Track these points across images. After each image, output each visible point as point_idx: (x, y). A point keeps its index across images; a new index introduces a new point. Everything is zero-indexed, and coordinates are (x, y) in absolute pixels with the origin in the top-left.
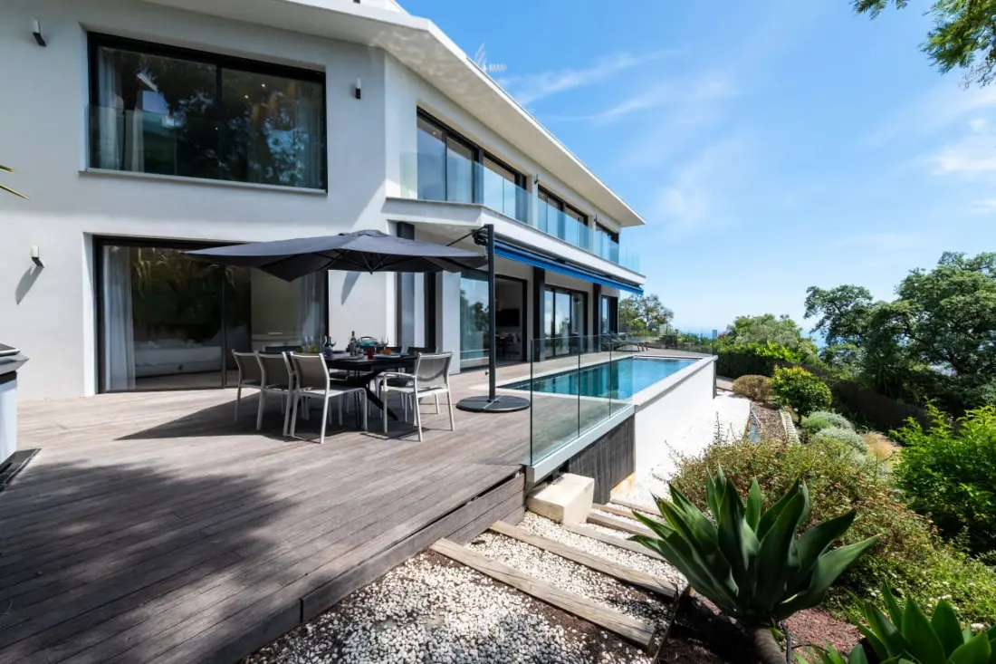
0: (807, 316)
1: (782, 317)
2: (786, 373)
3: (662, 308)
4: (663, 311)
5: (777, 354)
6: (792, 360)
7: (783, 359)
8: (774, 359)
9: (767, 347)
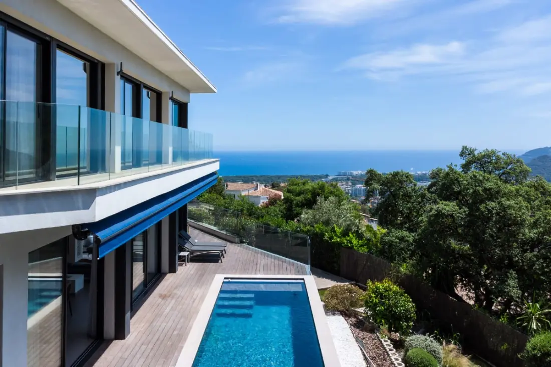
5: (345, 241)
6: (360, 248)
7: (352, 248)
8: (342, 246)
9: (334, 231)
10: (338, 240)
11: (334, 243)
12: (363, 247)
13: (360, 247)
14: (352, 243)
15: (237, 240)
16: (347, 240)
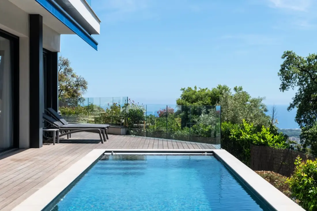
0: (284, 87)
1: (235, 89)
2: (309, 166)
3: (73, 76)
4: (75, 79)
5: (257, 138)
6: (276, 144)
7: (265, 144)
8: (254, 144)
9: (243, 128)
10: (248, 136)
11: (243, 141)
12: (280, 143)
13: (276, 142)
14: (266, 139)
15: (123, 130)
16: (259, 137)
